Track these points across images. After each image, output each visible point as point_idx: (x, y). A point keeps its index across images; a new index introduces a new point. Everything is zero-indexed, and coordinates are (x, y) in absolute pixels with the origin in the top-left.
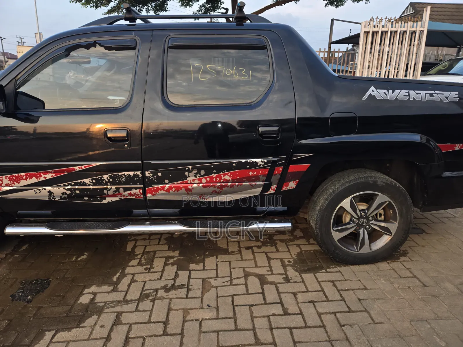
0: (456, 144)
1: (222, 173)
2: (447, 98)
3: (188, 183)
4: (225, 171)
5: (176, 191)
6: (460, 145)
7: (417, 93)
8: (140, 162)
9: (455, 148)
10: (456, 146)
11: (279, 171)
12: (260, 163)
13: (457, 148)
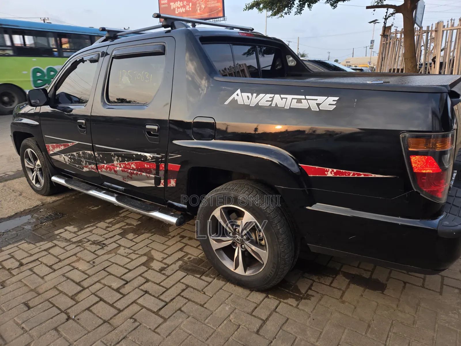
0: (327, 169)
1: (130, 162)
2: (318, 105)
3: (114, 166)
4: (131, 160)
5: (110, 171)
6: (333, 171)
7: (282, 99)
8: (91, 144)
9: (326, 173)
10: (327, 171)
11: (162, 167)
12: (149, 158)
13: (329, 175)
